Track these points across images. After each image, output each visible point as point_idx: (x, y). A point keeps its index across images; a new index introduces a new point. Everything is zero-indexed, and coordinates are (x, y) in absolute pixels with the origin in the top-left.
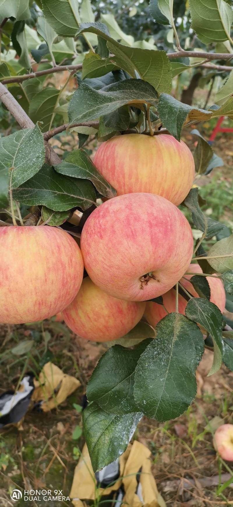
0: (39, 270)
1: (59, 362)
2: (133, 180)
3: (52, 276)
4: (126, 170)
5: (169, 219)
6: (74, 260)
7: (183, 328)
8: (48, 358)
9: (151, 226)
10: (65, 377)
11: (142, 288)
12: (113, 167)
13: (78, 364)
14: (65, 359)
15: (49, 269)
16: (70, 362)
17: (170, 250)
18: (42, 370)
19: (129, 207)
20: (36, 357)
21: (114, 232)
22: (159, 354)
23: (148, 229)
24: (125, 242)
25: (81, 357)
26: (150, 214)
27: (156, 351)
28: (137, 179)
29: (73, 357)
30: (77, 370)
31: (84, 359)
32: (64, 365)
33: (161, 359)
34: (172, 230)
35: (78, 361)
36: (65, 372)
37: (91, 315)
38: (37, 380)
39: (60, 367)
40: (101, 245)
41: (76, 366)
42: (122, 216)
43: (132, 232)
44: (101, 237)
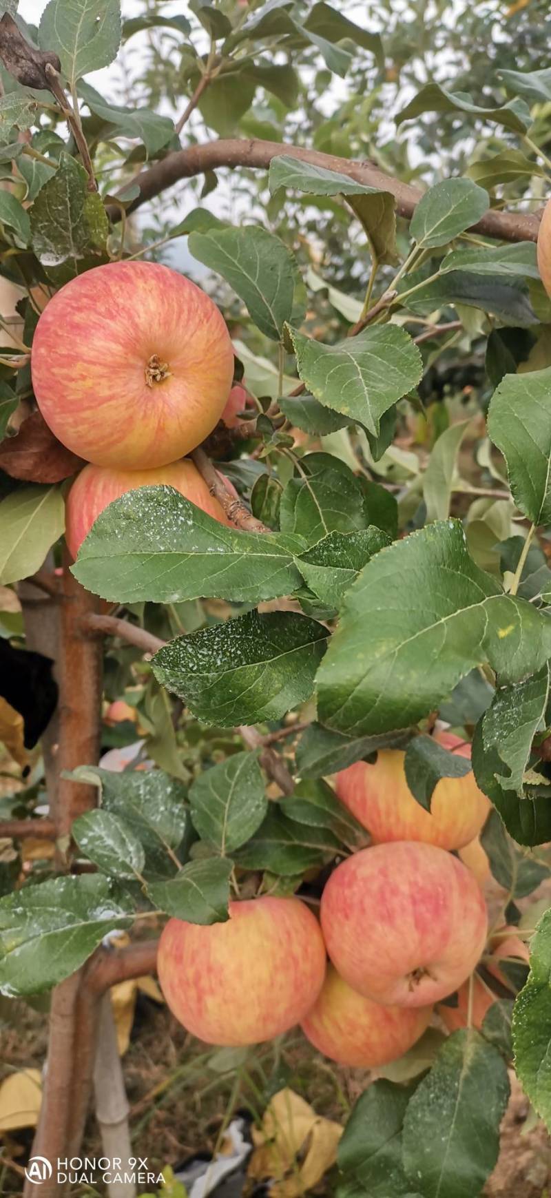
0: (263, 970)
1: (305, 1087)
2: (392, 820)
3: (280, 978)
4: (382, 805)
5: (440, 889)
6: (310, 949)
7: (477, 1054)
8: (282, 1080)
9: (414, 902)
10: (318, 1122)
11: (411, 989)
12: (364, 801)
13: (347, 1094)
14: (318, 1080)
15: (276, 968)
16: (330, 1088)
17: (445, 936)
18: (269, 1107)
19: (384, 872)
20: (254, 1075)
21: (363, 911)
22: (437, 1098)
23: (410, 908)
24: (381, 928)
25: (352, 1077)
26: (413, 884)
27: (432, 1092)
28: (398, 819)
29: (334, 1076)
30: (346, 1107)
31: (361, 1081)
32: (316, 1095)
33: (441, 1106)
34: (445, 907)
35: (346, 1085)
36: (320, 1110)
37: (343, 1025)
38: (259, 1128)
39: (308, 1100)
40: (347, 930)
41: (341, 1098)
42: (375, 886)
43: (388, 911)
44: (347, 917)
